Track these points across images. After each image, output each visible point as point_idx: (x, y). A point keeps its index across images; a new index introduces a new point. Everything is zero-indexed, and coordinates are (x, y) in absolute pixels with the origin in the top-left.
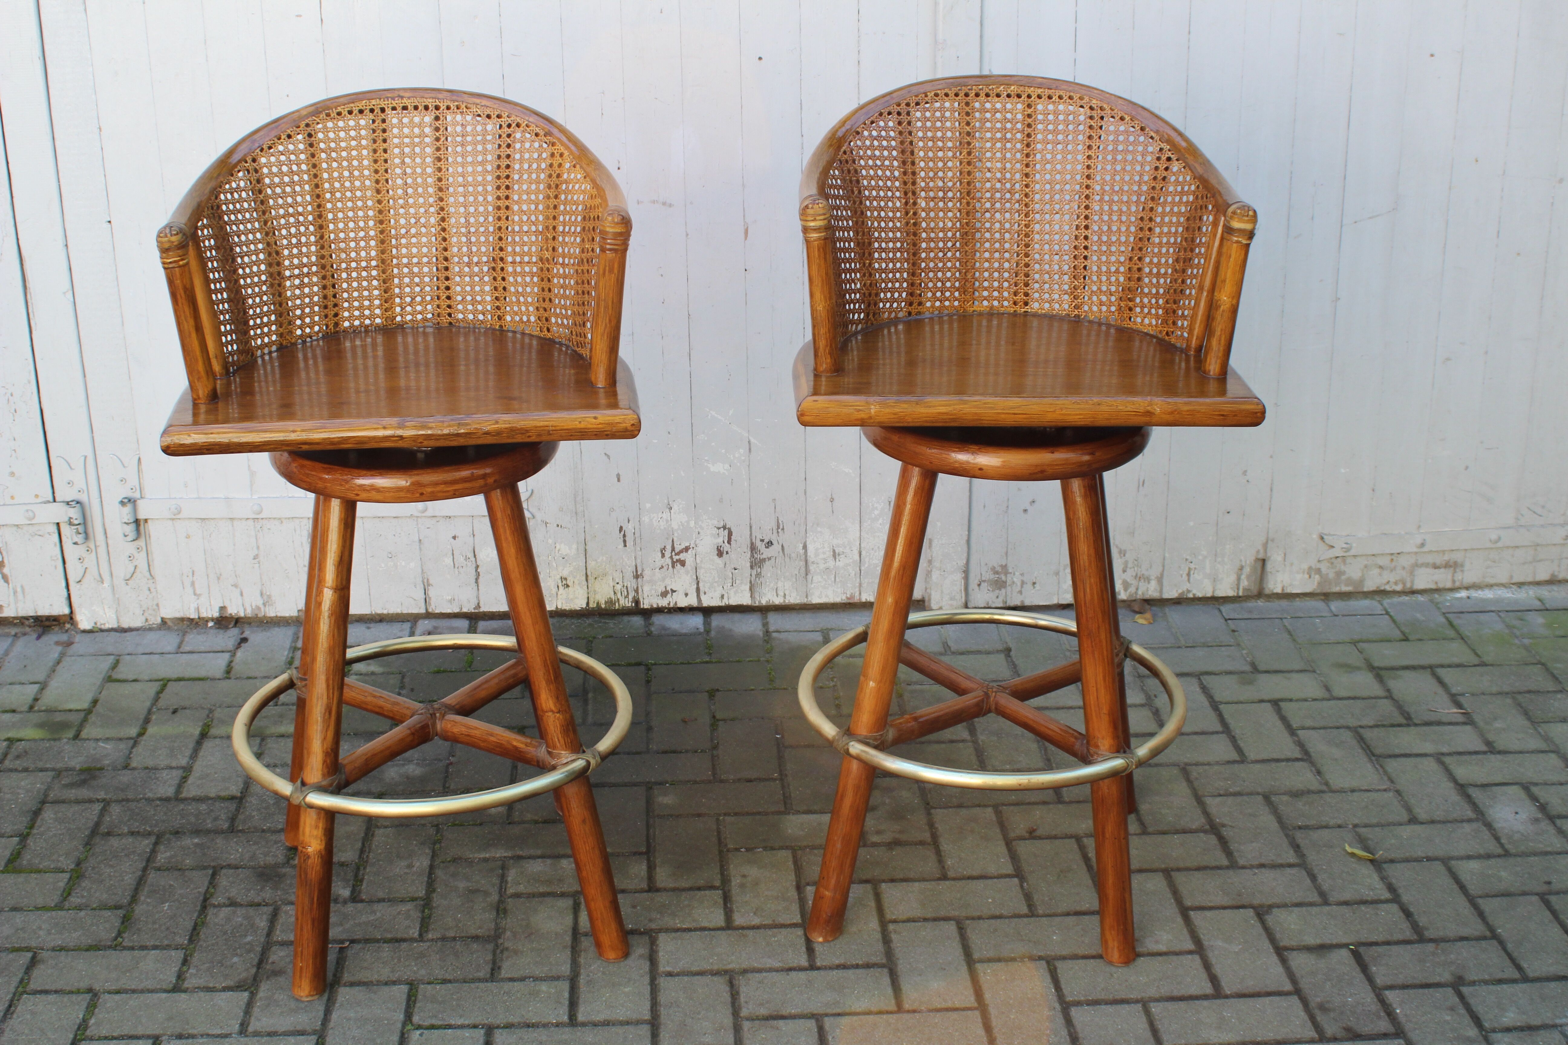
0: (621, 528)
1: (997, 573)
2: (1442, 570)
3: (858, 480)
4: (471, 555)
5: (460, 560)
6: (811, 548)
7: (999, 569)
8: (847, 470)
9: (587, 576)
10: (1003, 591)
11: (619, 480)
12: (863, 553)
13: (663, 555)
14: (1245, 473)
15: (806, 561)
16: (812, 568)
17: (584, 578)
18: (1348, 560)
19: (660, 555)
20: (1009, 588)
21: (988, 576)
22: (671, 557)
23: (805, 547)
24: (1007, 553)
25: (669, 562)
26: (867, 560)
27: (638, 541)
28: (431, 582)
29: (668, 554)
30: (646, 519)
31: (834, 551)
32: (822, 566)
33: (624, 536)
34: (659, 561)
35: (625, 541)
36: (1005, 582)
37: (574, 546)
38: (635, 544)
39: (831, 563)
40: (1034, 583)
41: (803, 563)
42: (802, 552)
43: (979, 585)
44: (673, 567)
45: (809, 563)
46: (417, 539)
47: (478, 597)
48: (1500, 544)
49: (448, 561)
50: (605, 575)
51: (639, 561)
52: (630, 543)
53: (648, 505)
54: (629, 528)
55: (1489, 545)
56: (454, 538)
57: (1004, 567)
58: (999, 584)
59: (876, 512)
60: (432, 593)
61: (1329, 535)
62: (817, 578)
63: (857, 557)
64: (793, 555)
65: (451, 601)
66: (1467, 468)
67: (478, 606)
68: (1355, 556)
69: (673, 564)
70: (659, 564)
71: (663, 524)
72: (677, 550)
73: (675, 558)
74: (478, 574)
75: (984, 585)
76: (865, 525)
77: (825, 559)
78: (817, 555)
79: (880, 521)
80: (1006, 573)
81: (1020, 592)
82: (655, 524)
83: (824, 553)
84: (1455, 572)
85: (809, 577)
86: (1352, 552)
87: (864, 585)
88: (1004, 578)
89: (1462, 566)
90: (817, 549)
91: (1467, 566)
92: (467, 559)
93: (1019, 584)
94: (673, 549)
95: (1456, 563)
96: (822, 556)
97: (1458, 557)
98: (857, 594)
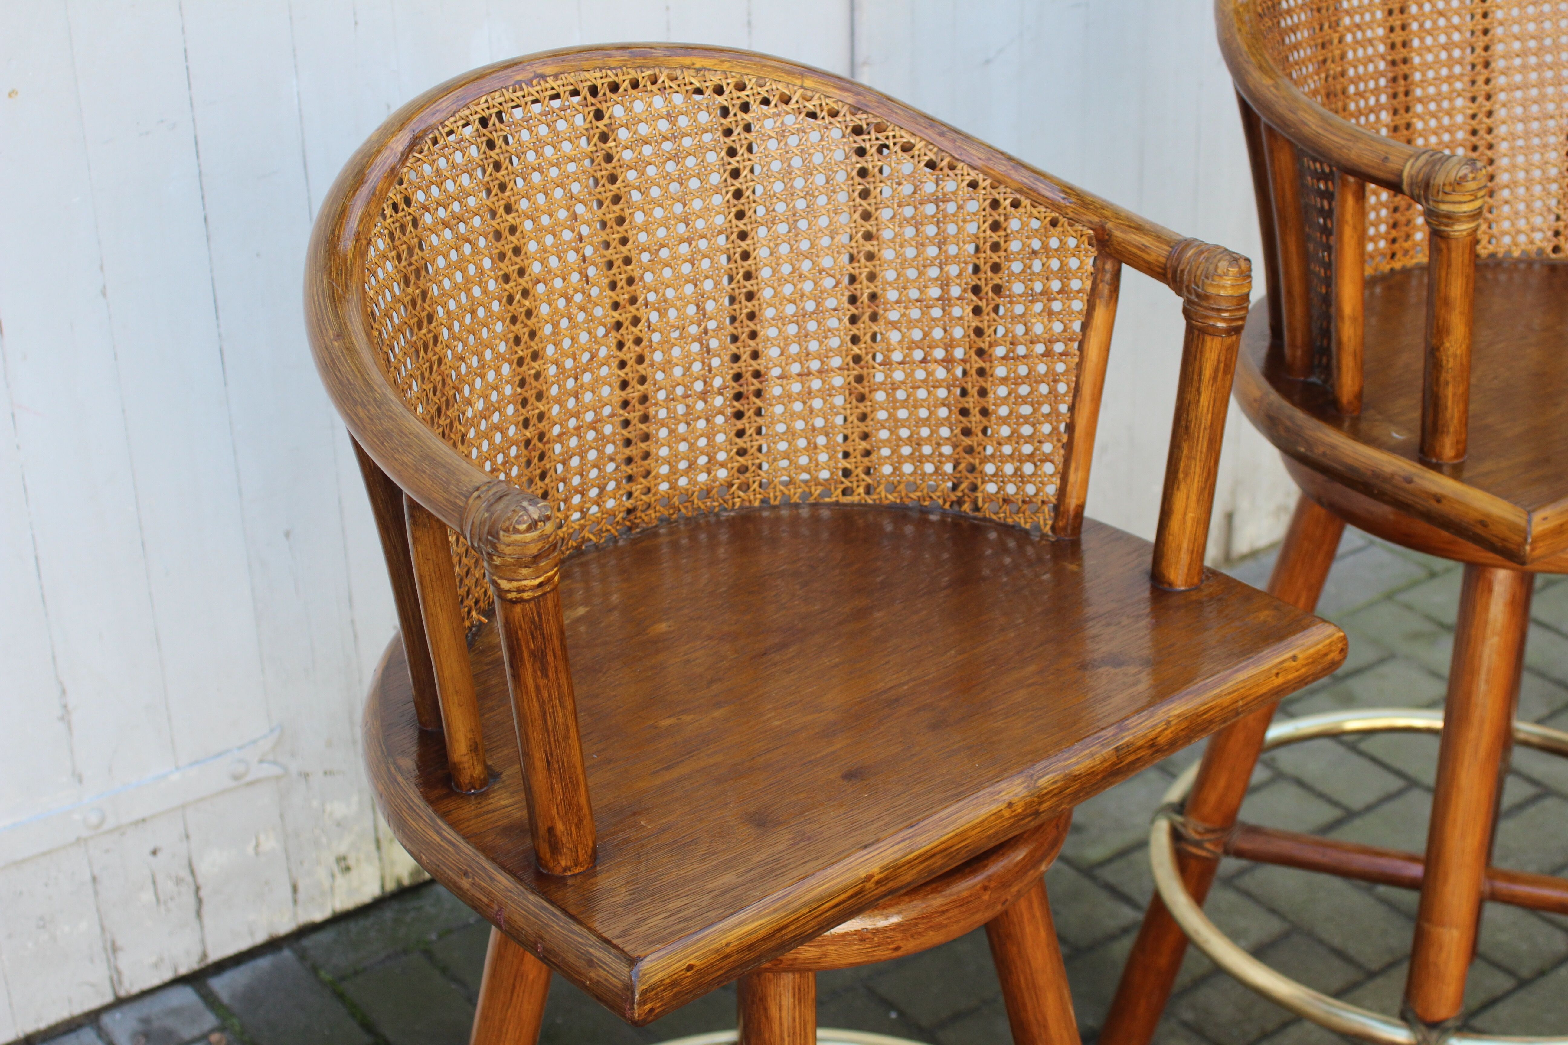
4: (185, 874)
5: (167, 886)
17: (373, 847)
28: (120, 943)
37: (355, 799)
46: (87, 877)
47: (203, 941)
49: (148, 896)
56: (154, 853)
60: (124, 962)
65: (156, 966)
67: (205, 955)
74: (200, 901)
92: (179, 881)
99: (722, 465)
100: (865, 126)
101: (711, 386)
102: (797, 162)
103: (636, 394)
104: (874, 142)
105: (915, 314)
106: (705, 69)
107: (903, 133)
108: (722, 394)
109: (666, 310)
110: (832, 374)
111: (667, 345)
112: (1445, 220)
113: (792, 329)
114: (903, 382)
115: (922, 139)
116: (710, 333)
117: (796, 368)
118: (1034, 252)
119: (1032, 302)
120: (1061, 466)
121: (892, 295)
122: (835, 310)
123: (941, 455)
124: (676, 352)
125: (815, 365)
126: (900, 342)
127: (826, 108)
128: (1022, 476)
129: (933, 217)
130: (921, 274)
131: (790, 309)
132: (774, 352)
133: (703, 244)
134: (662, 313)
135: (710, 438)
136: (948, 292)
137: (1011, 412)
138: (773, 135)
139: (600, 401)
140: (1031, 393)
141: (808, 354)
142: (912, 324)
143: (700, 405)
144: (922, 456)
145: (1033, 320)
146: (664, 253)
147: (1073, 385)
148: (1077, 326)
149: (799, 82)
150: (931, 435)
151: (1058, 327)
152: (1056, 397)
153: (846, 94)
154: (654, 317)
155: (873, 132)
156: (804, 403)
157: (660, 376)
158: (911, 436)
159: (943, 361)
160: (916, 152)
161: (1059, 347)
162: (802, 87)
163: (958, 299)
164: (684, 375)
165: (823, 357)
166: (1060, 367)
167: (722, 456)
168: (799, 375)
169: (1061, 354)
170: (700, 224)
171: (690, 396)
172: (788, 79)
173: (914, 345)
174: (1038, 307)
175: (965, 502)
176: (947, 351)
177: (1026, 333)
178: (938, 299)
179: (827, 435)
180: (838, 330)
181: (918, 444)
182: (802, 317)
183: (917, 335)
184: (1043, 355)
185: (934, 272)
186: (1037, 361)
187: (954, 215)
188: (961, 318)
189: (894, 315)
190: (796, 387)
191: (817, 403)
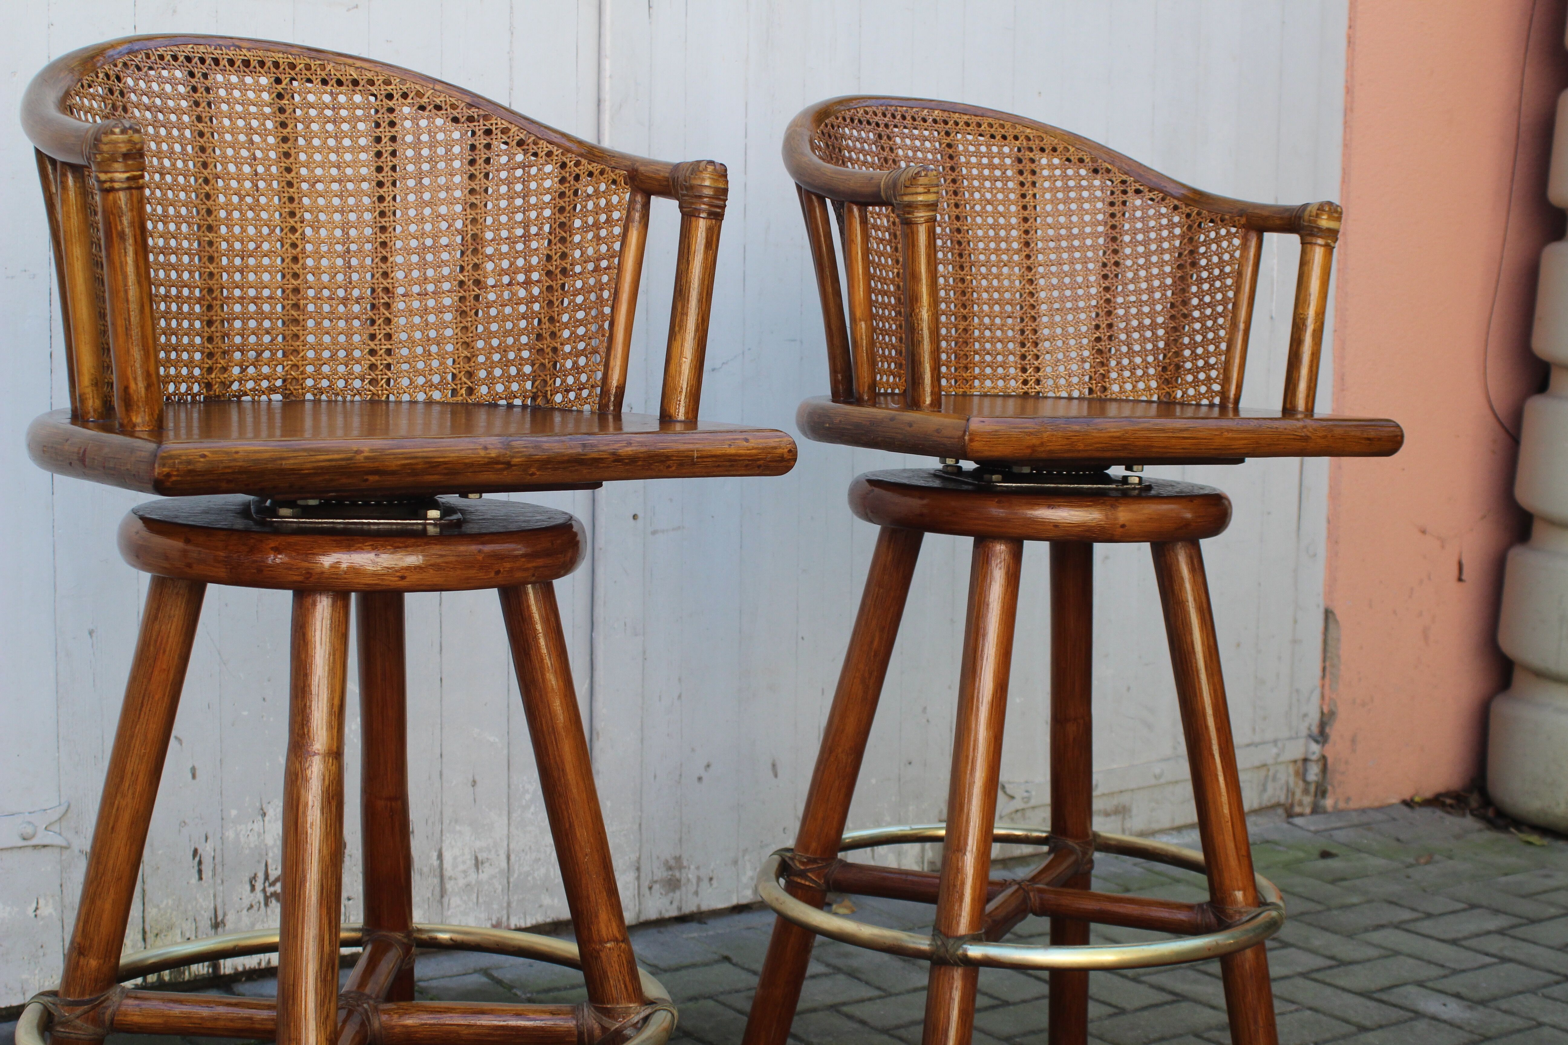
0: (195, 852)
1: (670, 868)
2: (1113, 818)
3: (505, 752)
6: (447, 856)
7: (672, 863)
8: (492, 739)
9: (144, 932)
10: (678, 893)
11: (194, 776)
12: (513, 857)
13: (253, 888)
14: (924, 710)
15: (442, 877)
16: (449, 886)
18: (1028, 813)
19: (248, 887)
20: (683, 889)
21: (661, 873)
22: (264, 890)
23: (440, 856)
24: (680, 840)
25: (260, 896)
26: (516, 867)
27: (219, 869)
29: (259, 886)
30: (230, 834)
31: (476, 858)
32: (462, 882)
33: (200, 863)
34: (247, 897)
35: (200, 872)
36: (679, 881)
38: (214, 875)
39: (473, 877)
40: (711, 879)
41: (436, 881)
42: (436, 863)
43: (650, 888)
44: (266, 905)
45: (446, 880)
48: (1162, 780)
50: (170, 928)
51: (219, 900)
52: (207, 873)
53: (234, 812)
54: (207, 851)
55: (1153, 782)
57: (678, 859)
58: (673, 885)
59: (528, 797)
61: (1009, 783)
62: (455, 901)
63: (504, 864)
64: (426, 870)
66: (1129, 689)
68: (1033, 808)
69: (267, 899)
70: (246, 903)
71: (253, 840)
72: (272, 878)
73: (270, 890)
75: (656, 887)
76: (514, 815)
77: (465, 872)
78: (455, 866)
79: (532, 809)
80: (681, 868)
81: (696, 893)
82: (243, 840)
83: (464, 862)
84: (1124, 819)
85: (446, 900)
86: (1033, 802)
87: (514, 905)
88: (677, 874)
89: (1130, 810)
90: (455, 858)
91: (1135, 811)
93: (694, 881)
94: (267, 877)
95: (1124, 807)
96: (461, 867)
97: (1124, 799)
98: (505, 919)
99: (358, 362)
100: (476, 117)
101: (351, 294)
102: (425, 138)
103: (290, 286)
104: (482, 127)
105: (505, 248)
106: (362, 68)
107: (503, 122)
108: (358, 303)
109: (319, 228)
110: (443, 295)
111: (318, 255)
112: (907, 209)
113: (415, 258)
114: (494, 302)
115: (516, 126)
116: (352, 253)
117: (416, 289)
118: (588, 196)
119: (586, 232)
120: (604, 355)
121: (489, 235)
122: (447, 246)
123: (521, 358)
124: (324, 262)
125: (431, 288)
126: (493, 271)
127: (449, 103)
128: (578, 368)
129: (520, 178)
130: (510, 219)
131: (414, 243)
132: (400, 275)
133: (350, 186)
134: (316, 230)
135: (349, 336)
136: (528, 231)
137: (570, 318)
138: (409, 117)
139: (261, 283)
140: (585, 300)
141: (426, 279)
142: (502, 256)
143: (341, 308)
144: (508, 361)
145: (587, 245)
146: (320, 186)
147: (613, 291)
148: (617, 246)
149: (431, 86)
150: (514, 343)
151: (604, 248)
152: (601, 303)
153: (464, 96)
154: (308, 231)
155: (481, 121)
156: (422, 317)
157: (310, 277)
158: (500, 344)
159: (523, 283)
160: (511, 134)
161: (604, 264)
162: (433, 89)
163: (535, 235)
164: (330, 281)
165: (437, 281)
166: (605, 279)
167: (357, 354)
168: (418, 294)
169: (605, 269)
170: (349, 171)
171: (333, 299)
172: (424, 83)
173: (504, 272)
174: (590, 235)
175: (538, 396)
176: (526, 275)
177: (582, 256)
178: (521, 237)
179: (438, 345)
180: (448, 261)
181: (505, 351)
182: (422, 250)
183: (505, 264)
184: (593, 271)
185: (519, 217)
186: (589, 276)
187: (535, 176)
188: (536, 250)
189: (489, 250)
190: (416, 304)
191: (432, 318)
